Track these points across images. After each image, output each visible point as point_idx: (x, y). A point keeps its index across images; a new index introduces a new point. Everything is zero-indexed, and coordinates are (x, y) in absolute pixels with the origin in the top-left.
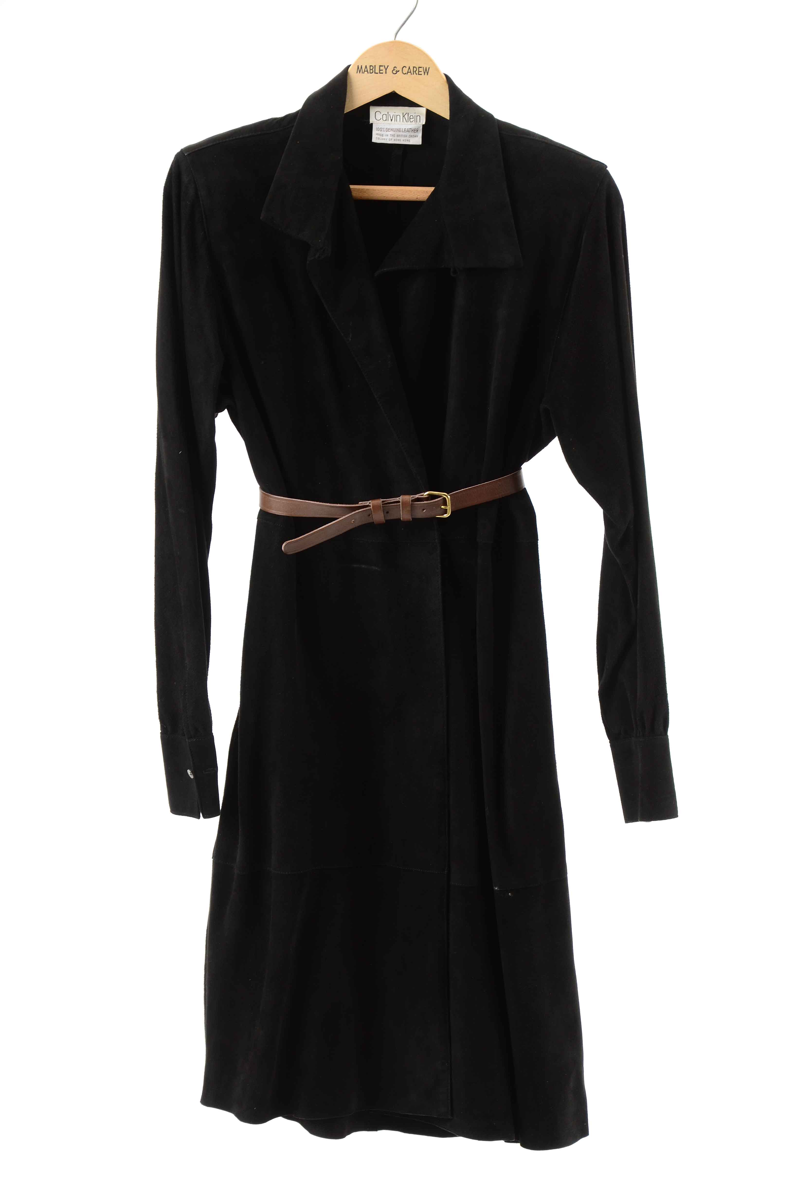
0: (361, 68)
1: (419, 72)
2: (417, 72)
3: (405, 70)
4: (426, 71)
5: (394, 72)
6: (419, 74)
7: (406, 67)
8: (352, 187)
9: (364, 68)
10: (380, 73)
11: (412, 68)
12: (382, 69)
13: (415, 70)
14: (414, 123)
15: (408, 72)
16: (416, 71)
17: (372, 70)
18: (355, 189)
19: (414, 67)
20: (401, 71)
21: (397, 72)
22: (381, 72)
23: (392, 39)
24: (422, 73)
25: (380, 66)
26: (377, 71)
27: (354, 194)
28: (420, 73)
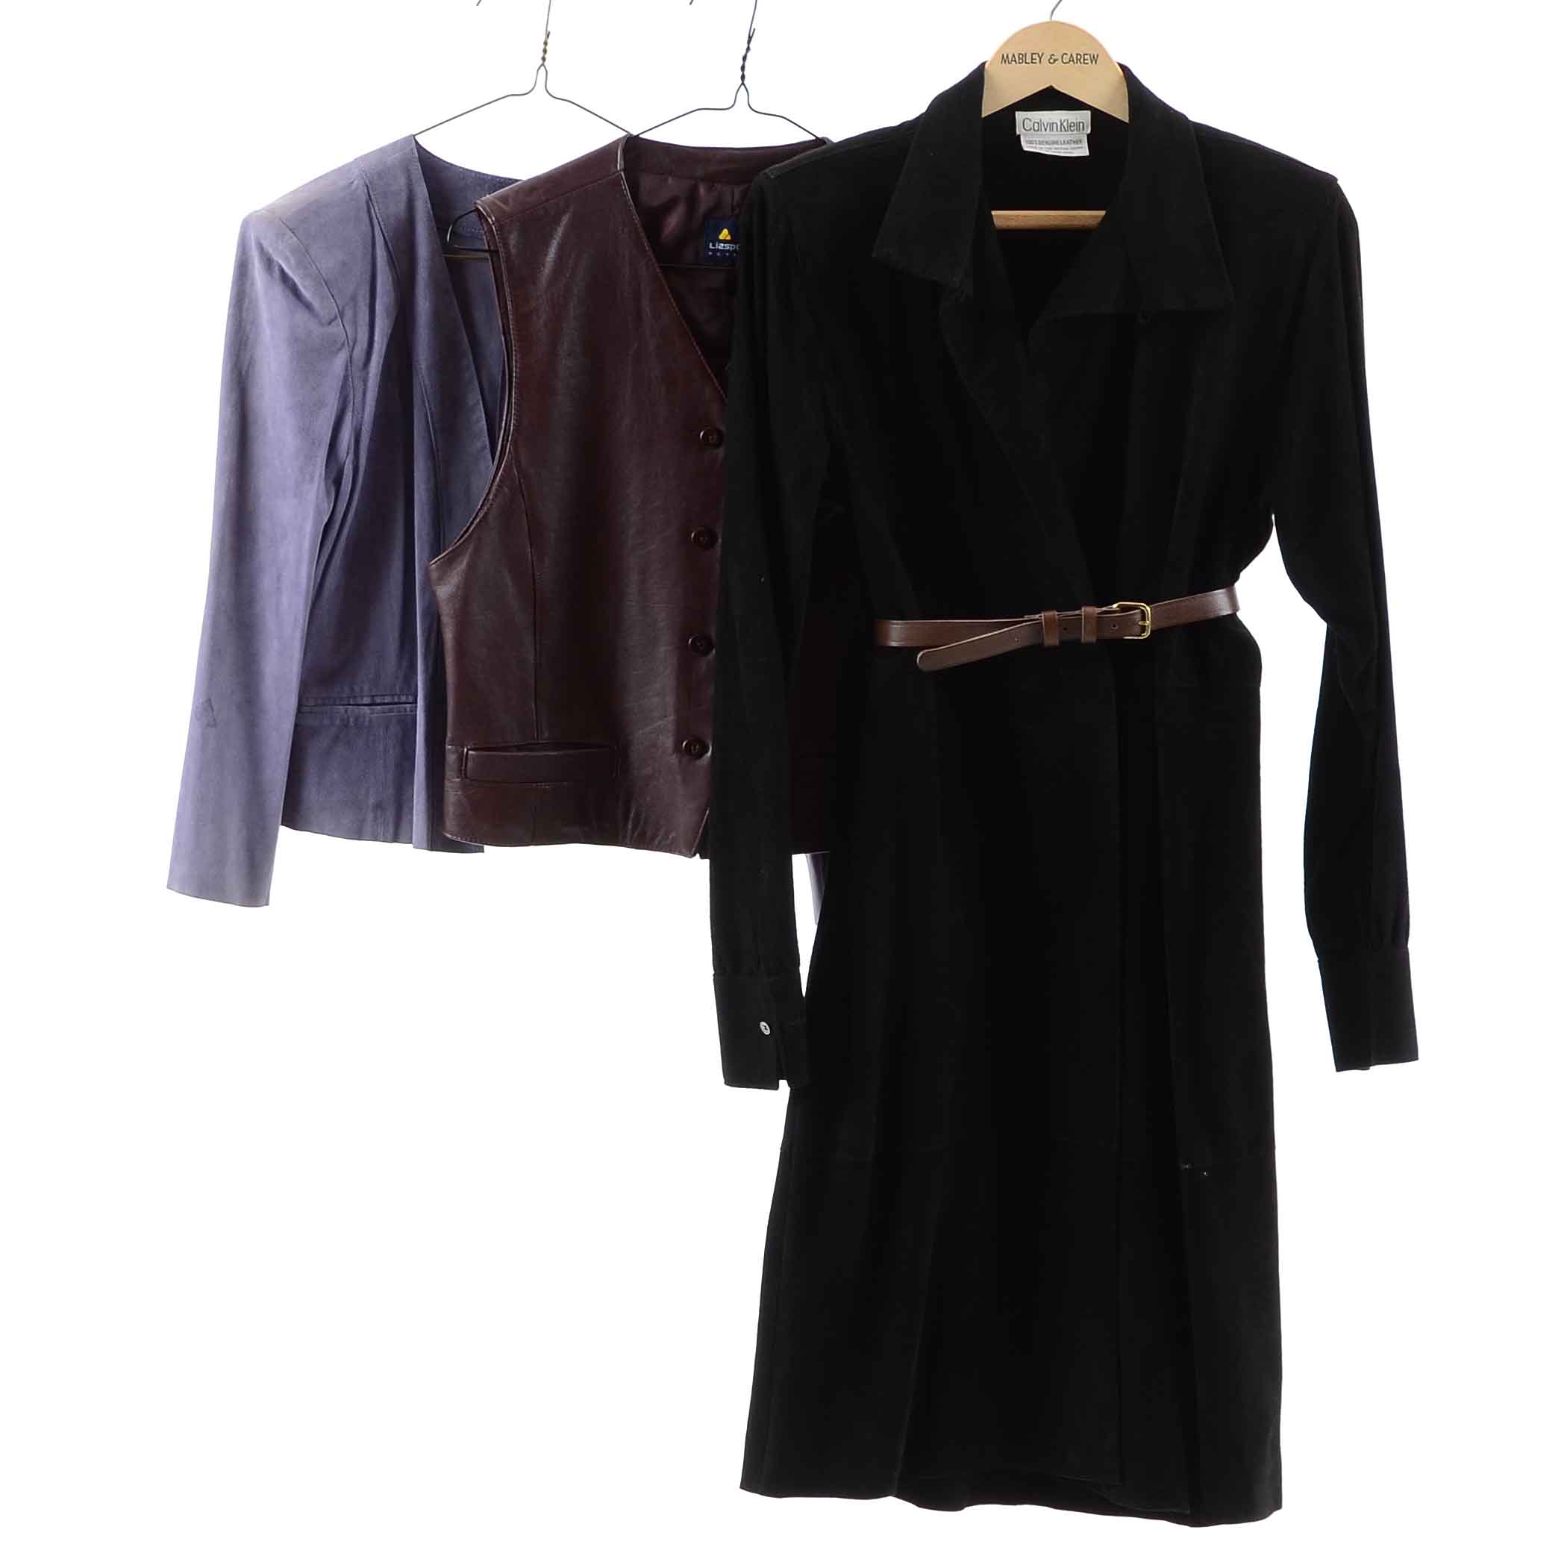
0: (1007, 56)
1: (1084, 60)
2: (1082, 60)
3: (1066, 59)
4: (1094, 59)
5: (1052, 61)
6: (1084, 63)
7: (1066, 54)
8: (994, 213)
9: (1010, 56)
10: (1032, 62)
11: (1075, 56)
12: (1036, 58)
13: (1079, 57)
14: (1075, 132)
15: (1070, 61)
16: (1080, 59)
17: (1022, 58)
18: (999, 217)
19: (1077, 55)
20: (1060, 60)
21: (1055, 60)
22: (1034, 61)
23: (1048, 20)
24: (1089, 61)
25: (1032, 54)
26: (1029, 60)
27: (997, 223)
28: (1086, 62)
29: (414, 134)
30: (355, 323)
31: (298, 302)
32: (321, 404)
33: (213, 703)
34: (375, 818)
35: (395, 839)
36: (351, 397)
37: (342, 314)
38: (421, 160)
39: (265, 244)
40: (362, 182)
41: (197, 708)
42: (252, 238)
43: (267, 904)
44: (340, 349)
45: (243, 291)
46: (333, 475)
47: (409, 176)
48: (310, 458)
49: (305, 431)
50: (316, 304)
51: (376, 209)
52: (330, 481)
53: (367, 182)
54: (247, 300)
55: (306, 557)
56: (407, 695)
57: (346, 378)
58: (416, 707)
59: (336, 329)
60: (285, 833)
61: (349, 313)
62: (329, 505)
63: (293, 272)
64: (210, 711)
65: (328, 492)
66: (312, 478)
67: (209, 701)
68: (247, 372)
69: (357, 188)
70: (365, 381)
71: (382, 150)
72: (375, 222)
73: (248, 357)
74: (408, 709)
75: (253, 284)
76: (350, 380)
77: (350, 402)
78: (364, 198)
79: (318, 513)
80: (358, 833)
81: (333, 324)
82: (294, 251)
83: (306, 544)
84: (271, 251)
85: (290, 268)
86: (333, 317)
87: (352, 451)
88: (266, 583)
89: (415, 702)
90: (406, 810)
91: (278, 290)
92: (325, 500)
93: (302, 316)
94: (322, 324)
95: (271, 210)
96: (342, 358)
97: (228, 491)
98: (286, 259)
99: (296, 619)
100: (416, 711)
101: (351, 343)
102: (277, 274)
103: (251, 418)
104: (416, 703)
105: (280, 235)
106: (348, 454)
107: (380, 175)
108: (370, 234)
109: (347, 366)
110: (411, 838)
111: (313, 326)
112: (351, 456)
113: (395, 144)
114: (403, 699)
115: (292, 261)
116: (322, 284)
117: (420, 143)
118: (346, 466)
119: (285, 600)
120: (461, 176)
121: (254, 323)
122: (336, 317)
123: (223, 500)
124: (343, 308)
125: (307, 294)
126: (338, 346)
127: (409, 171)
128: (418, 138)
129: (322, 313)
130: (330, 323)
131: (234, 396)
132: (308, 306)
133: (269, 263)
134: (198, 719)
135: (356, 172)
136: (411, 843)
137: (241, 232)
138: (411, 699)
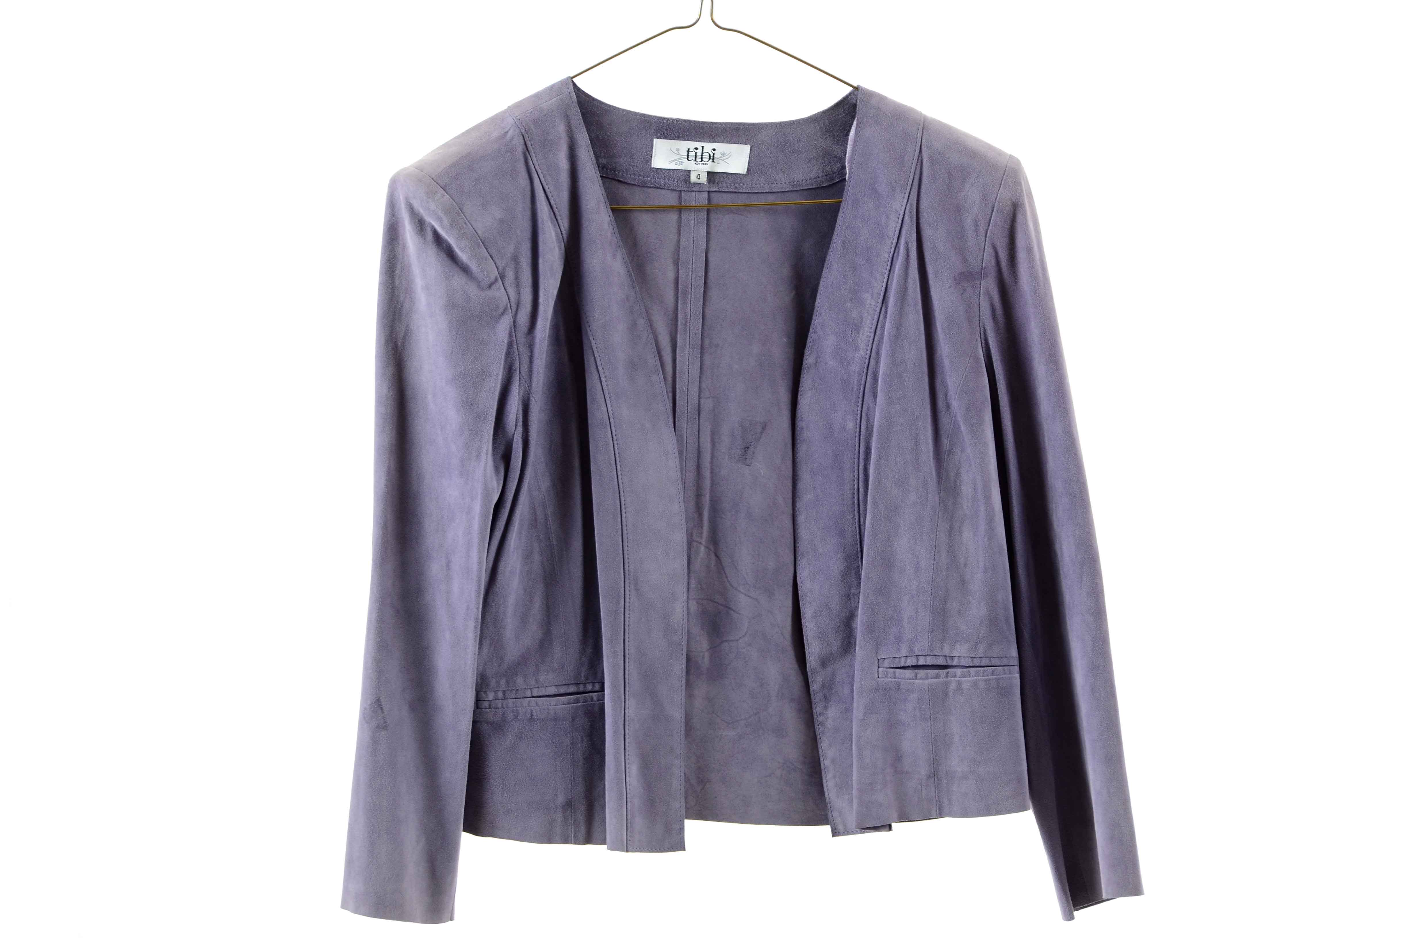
29: (572, 75)
30: (518, 285)
31: (454, 266)
32: (485, 374)
33: (383, 704)
34: (565, 818)
35: (588, 839)
36: (517, 365)
37: (502, 276)
38: (580, 104)
39: (416, 205)
40: (518, 131)
41: (365, 709)
42: (401, 198)
43: (452, 919)
44: (503, 314)
45: (395, 256)
46: (501, 451)
47: (569, 123)
48: (475, 433)
49: (469, 404)
50: (474, 267)
51: (535, 159)
52: (499, 456)
53: (523, 131)
54: (399, 266)
55: (476, 541)
56: (593, 683)
57: (510, 345)
58: (603, 696)
59: (498, 293)
60: (467, 840)
61: (510, 275)
62: (498, 485)
63: (447, 232)
64: (380, 712)
65: (496, 469)
66: (478, 456)
67: (378, 700)
68: (403, 343)
69: (512, 138)
70: (531, 346)
71: (538, 96)
72: (535, 176)
73: (404, 329)
74: (595, 698)
75: (404, 247)
76: (515, 347)
77: (516, 370)
78: (520, 148)
79: (487, 495)
80: (548, 838)
81: (494, 287)
82: (447, 212)
83: (476, 526)
84: (422, 211)
85: (443, 228)
86: (493, 278)
87: (520, 423)
88: (435, 569)
89: (602, 690)
90: (597, 808)
91: (432, 253)
92: (494, 478)
93: (459, 280)
94: (480, 288)
95: (420, 167)
96: (504, 324)
97: (389, 473)
98: (439, 219)
99: (468, 609)
100: (604, 700)
101: (514, 308)
102: (430, 236)
103: (409, 393)
104: (604, 691)
105: (430, 194)
106: (516, 425)
107: (535, 122)
108: (528, 188)
109: (511, 332)
110: (605, 839)
111: (472, 289)
112: (520, 429)
113: (552, 87)
114: (589, 687)
115: (446, 221)
116: (479, 245)
117: (578, 84)
118: (515, 440)
119: (456, 587)
120: (624, 119)
121: (409, 290)
122: (496, 280)
123: (383, 481)
124: (504, 269)
125: (463, 256)
126: (501, 310)
127: (568, 116)
128: (579, 81)
129: (480, 276)
130: (490, 286)
131: (390, 370)
132: (465, 269)
133: (420, 224)
134: (367, 723)
135: (510, 121)
136: (606, 844)
137: (389, 192)
138: (597, 687)
